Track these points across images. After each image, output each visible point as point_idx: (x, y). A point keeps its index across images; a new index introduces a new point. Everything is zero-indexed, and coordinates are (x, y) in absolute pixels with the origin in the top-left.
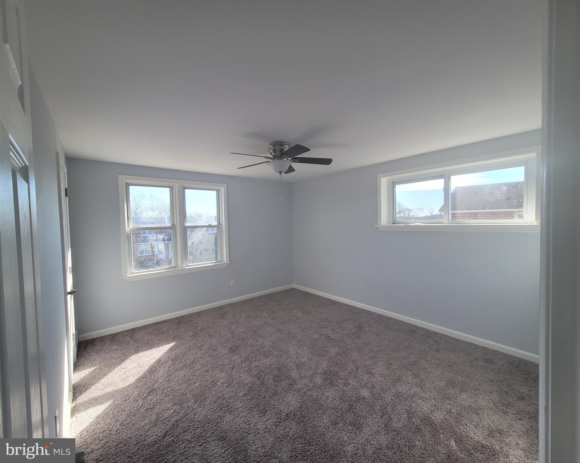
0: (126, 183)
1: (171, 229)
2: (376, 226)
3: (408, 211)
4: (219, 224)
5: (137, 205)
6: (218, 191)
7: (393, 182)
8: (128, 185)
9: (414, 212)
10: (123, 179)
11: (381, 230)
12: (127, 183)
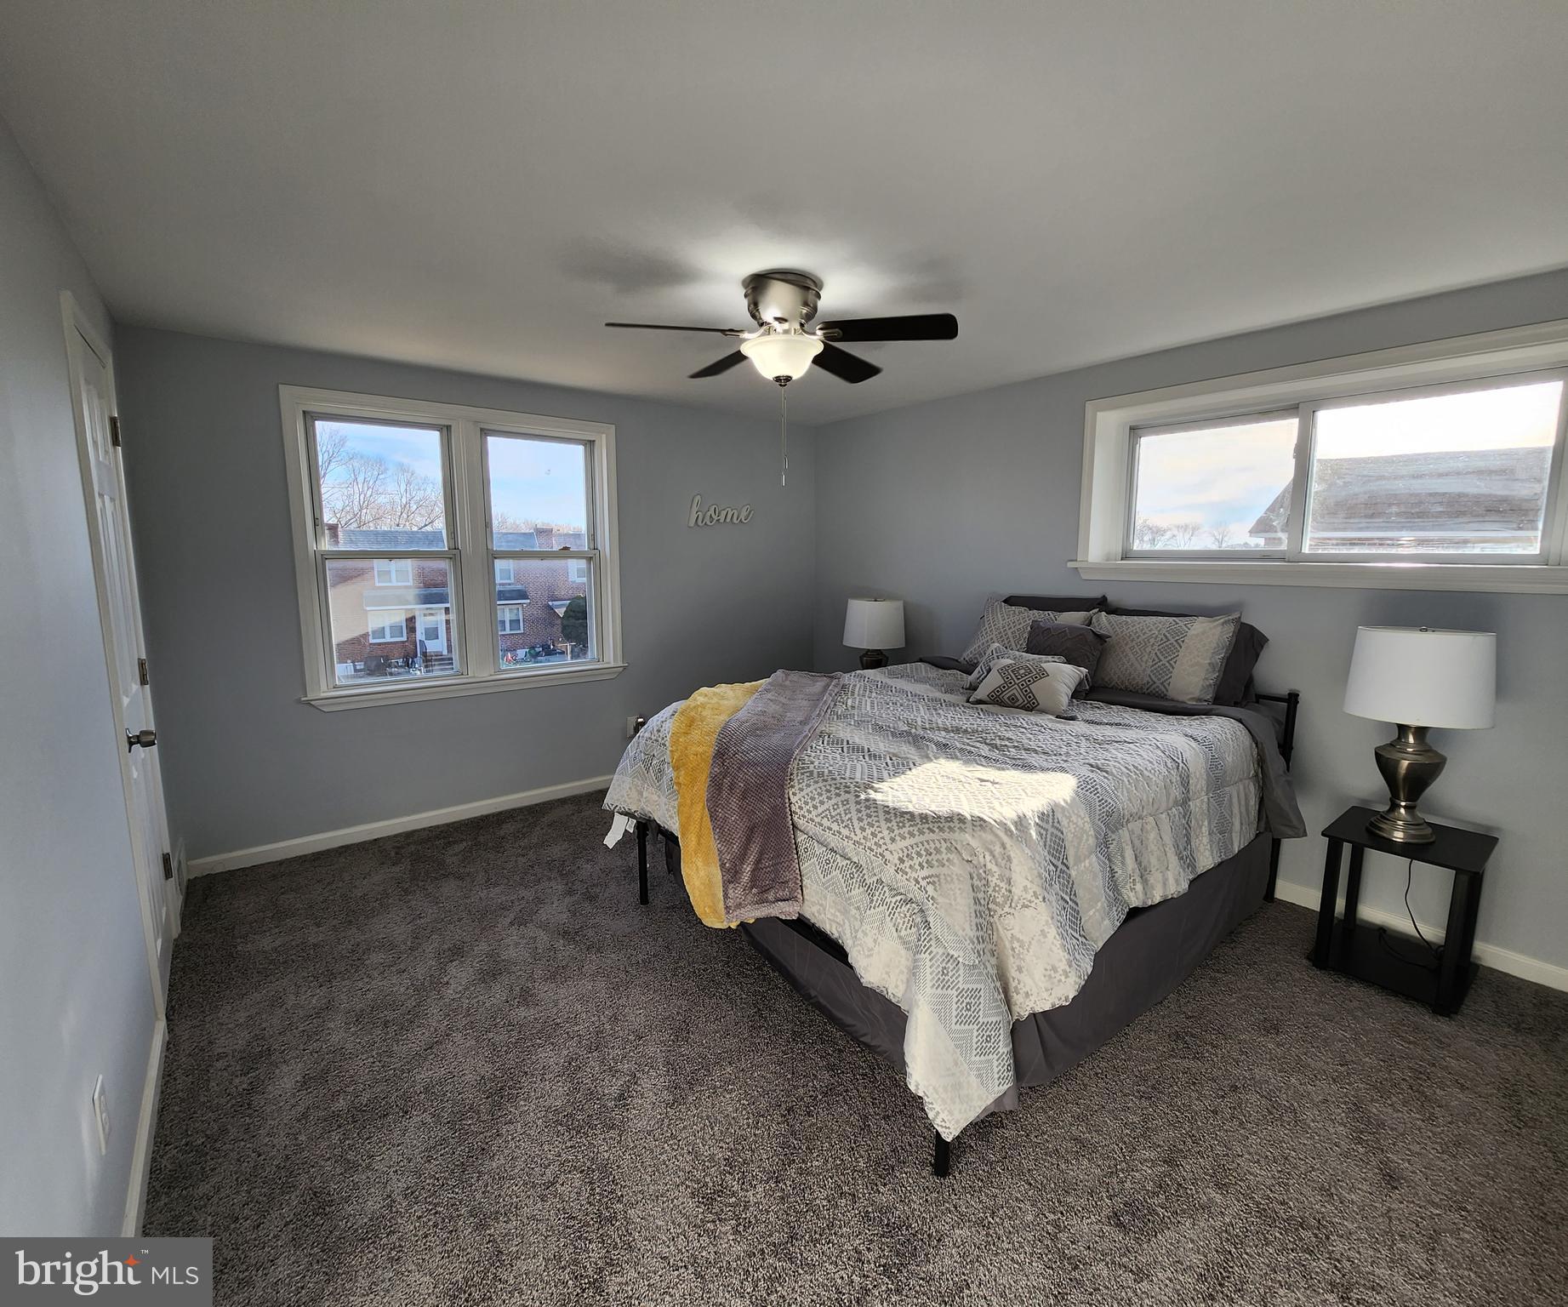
0: (304, 412)
1: (447, 560)
2: (1070, 565)
3: (1152, 532)
4: (592, 547)
5: (362, 496)
6: (590, 445)
7: (1132, 429)
8: (310, 417)
9: (1168, 535)
10: (293, 398)
11: (1084, 578)
12: (308, 412)
